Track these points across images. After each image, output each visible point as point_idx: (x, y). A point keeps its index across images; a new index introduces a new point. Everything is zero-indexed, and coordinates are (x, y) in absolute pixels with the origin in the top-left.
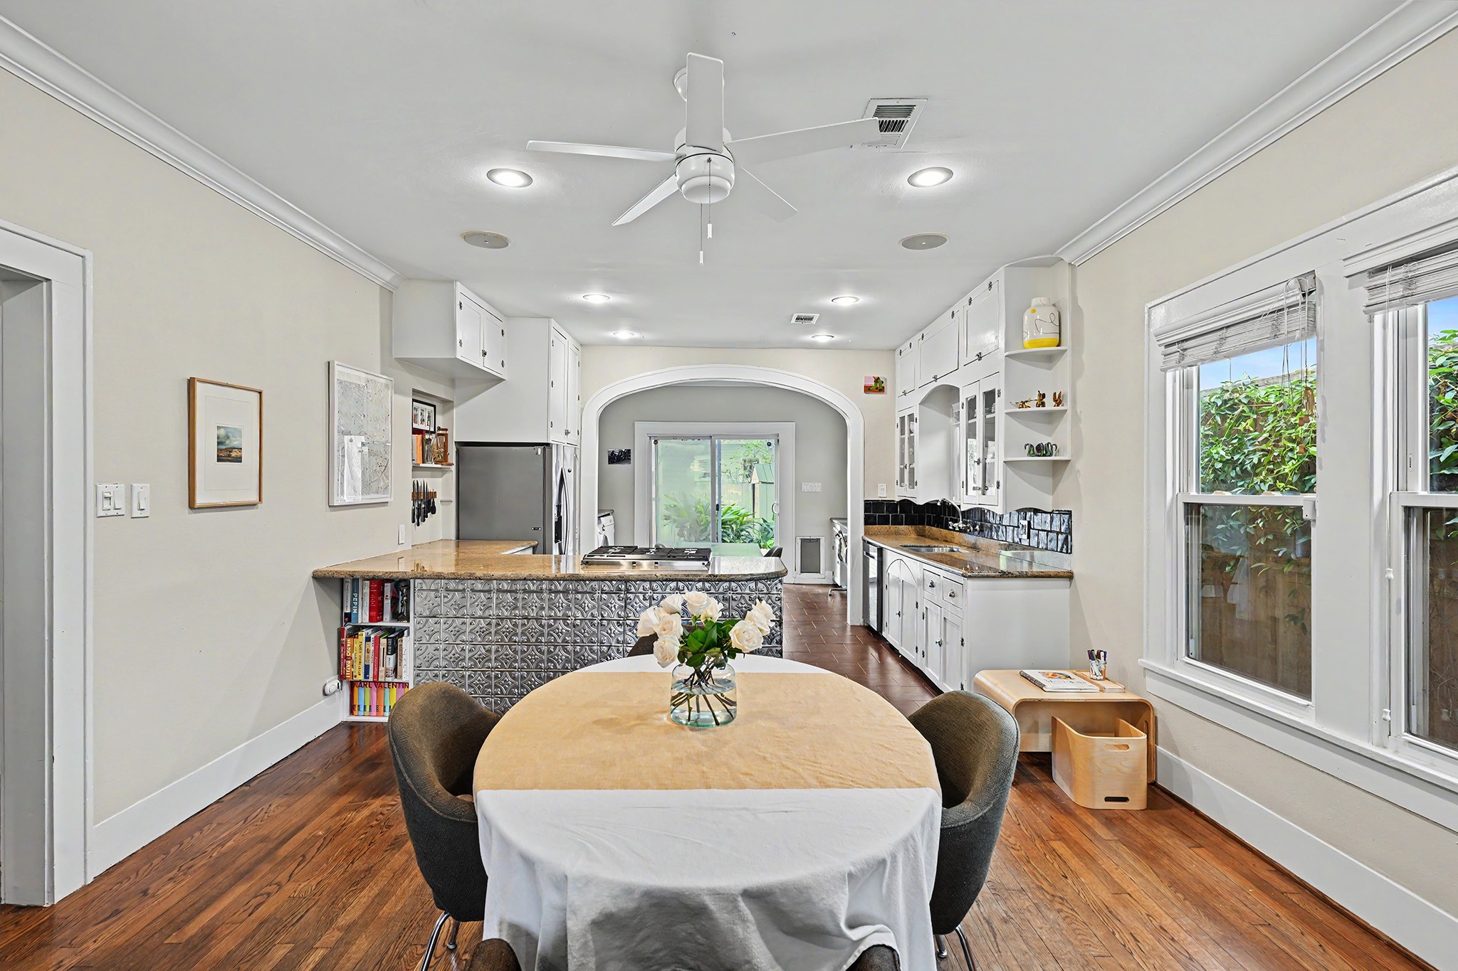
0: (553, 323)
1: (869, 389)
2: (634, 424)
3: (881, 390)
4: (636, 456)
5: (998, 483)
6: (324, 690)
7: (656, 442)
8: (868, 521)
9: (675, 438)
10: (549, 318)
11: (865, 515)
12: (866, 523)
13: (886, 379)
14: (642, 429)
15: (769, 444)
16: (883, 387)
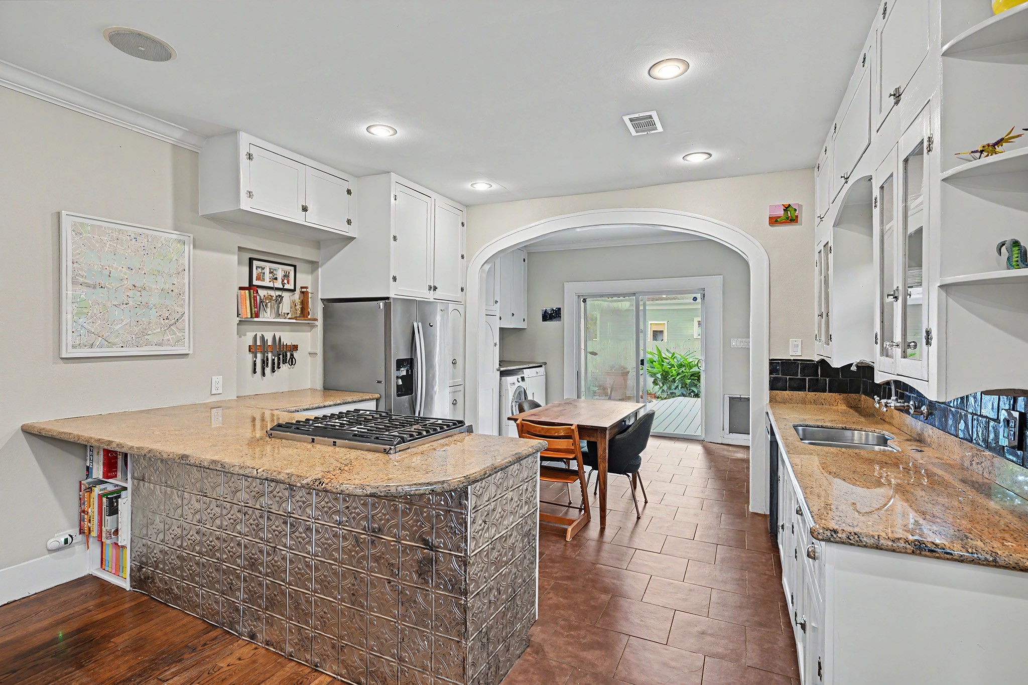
0: (394, 177)
1: (776, 221)
2: (563, 285)
3: (793, 220)
4: (565, 314)
5: (928, 333)
6: (46, 547)
7: (584, 301)
8: (774, 385)
9: (602, 296)
10: (389, 172)
11: (770, 378)
12: (773, 387)
13: (800, 206)
14: (571, 290)
15: (695, 299)
16: (797, 217)
